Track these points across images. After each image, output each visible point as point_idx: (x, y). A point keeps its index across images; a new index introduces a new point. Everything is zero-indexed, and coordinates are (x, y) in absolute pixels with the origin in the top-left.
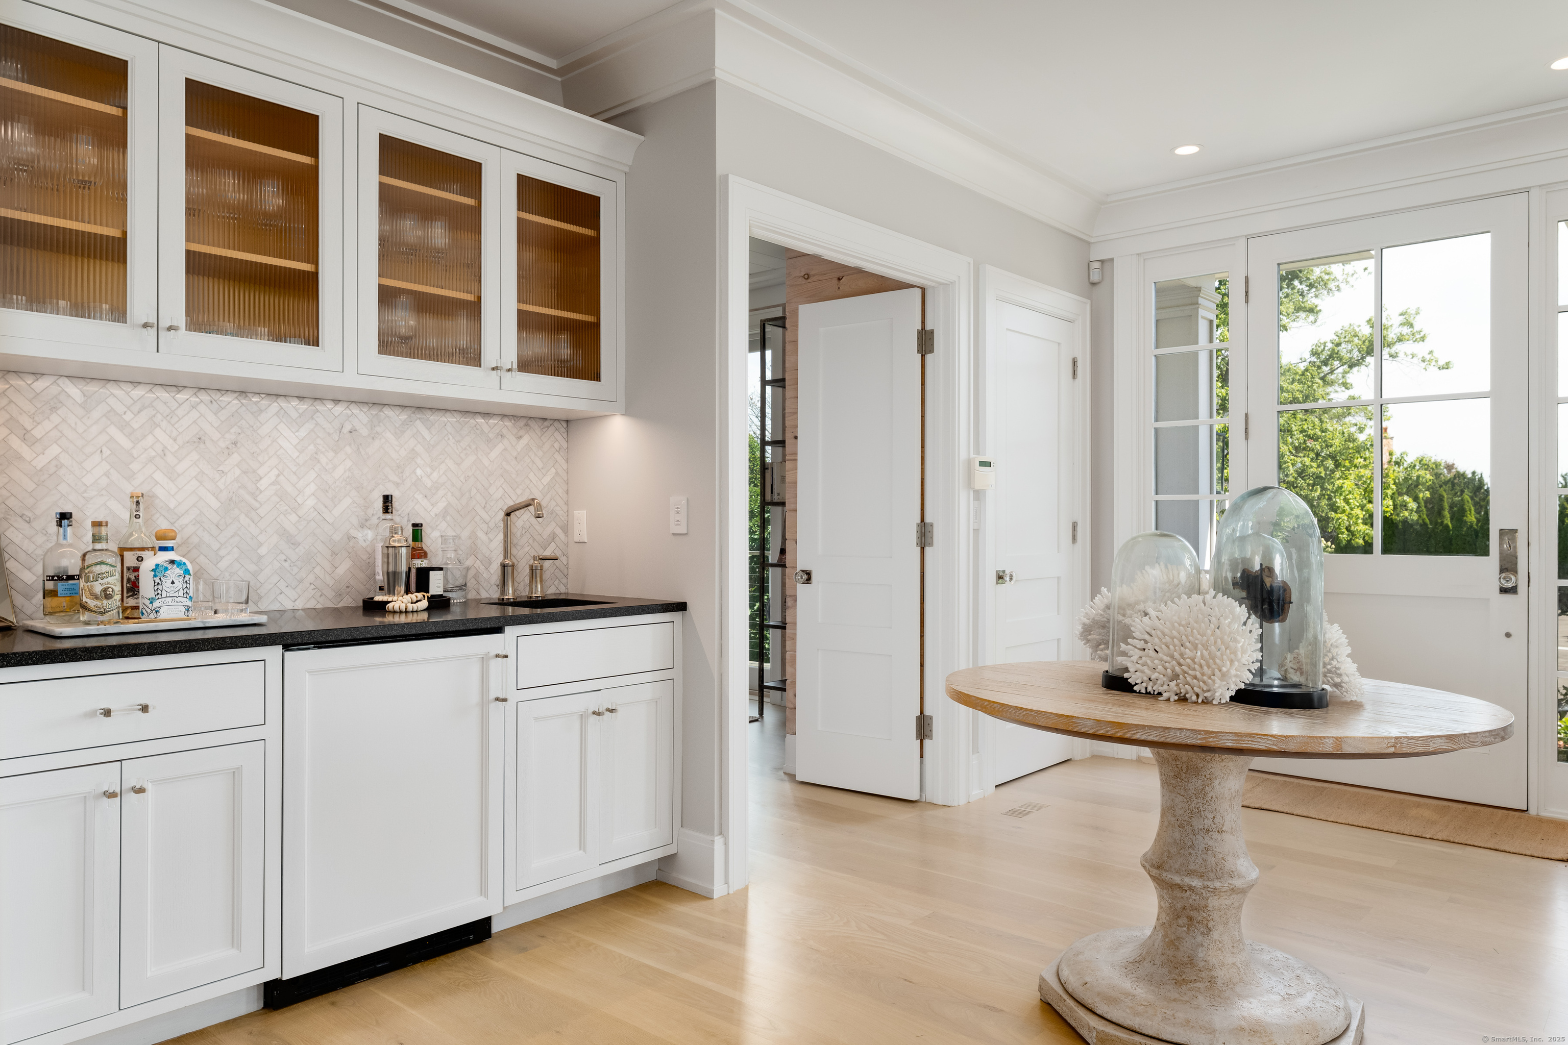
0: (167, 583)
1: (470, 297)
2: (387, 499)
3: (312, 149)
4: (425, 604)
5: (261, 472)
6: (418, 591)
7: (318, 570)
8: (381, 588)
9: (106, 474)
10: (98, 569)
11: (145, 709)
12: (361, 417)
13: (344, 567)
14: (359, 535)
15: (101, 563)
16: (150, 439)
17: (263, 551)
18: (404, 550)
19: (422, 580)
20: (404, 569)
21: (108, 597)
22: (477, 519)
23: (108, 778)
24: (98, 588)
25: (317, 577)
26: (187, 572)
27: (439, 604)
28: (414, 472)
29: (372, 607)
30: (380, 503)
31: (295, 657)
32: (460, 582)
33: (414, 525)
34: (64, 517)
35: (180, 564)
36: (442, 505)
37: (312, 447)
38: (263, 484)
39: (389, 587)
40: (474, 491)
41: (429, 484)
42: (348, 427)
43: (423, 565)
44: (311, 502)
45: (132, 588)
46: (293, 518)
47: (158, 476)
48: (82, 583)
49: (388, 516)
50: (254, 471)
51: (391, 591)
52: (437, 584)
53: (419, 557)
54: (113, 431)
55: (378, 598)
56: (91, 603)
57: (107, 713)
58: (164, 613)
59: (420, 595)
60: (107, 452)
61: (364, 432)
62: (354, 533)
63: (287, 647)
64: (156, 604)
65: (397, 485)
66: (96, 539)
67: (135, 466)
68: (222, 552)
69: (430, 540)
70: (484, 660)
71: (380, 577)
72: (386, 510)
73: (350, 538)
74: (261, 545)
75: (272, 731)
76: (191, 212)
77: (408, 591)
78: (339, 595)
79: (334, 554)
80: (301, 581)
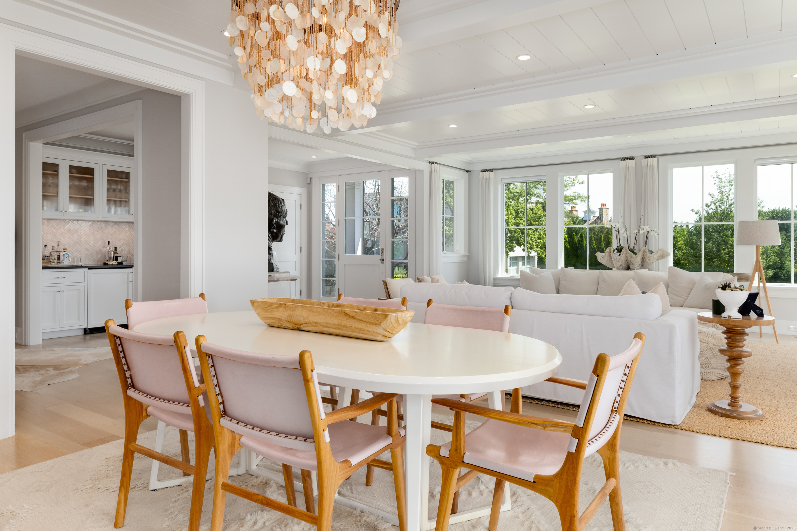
0: (65, 258)
1: (127, 200)
2: (109, 242)
3: (93, 174)
4: (117, 263)
5: (82, 236)
6: (115, 261)
7: (94, 257)
8: (107, 260)
9: (52, 237)
10: (53, 255)
11: (64, 277)
12: (103, 225)
13: (99, 256)
14: (103, 249)
15: (54, 254)
16: (60, 230)
17: (82, 252)
18: (112, 252)
19: (116, 259)
20: (112, 256)
21: (55, 260)
22: (130, 246)
23: (58, 289)
24: (53, 258)
25: (93, 258)
26: (69, 256)
27: (120, 263)
28: (115, 236)
29: (105, 264)
30: (107, 243)
31: (90, 270)
32: (126, 259)
33: (115, 247)
34: (46, 246)
35: (68, 254)
36: (122, 243)
37: (92, 231)
38: (82, 239)
39: (109, 260)
40: (130, 240)
41: (119, 238)
42: (100, 227)
43: (117, 256)
44: (92, 242)
45: (59, 259)
46: (88, 246)
47: (61, 238)
48: (50, 257)
49: (109, 245)
50: (80, 236)
51: (110, 261)
52: (120, 260)
53: (116, 254)
54: (53, 229)
55: (107, 262)
56: (52, 261)
57: (58, 278)
58: (65, 263)
59: (116, 262)
60: (52, 233)
61: (104, 228)
62: (101, 249)
63: (89, 269)
64: (63, 261)
65: (111, 239)
66: (53, 249)
67: (57, 236)
68: (74, 253)
69: (118, 251)
70: (128, 273)
71: (107, 258)
72: (109, 244)
73: (101, 250)
74: (82, 251)
75: (86, 283)
76: (70, 187)
77: (113, 261)
78: (98, 262)
79: (97, 253)
80: (90, 259)
